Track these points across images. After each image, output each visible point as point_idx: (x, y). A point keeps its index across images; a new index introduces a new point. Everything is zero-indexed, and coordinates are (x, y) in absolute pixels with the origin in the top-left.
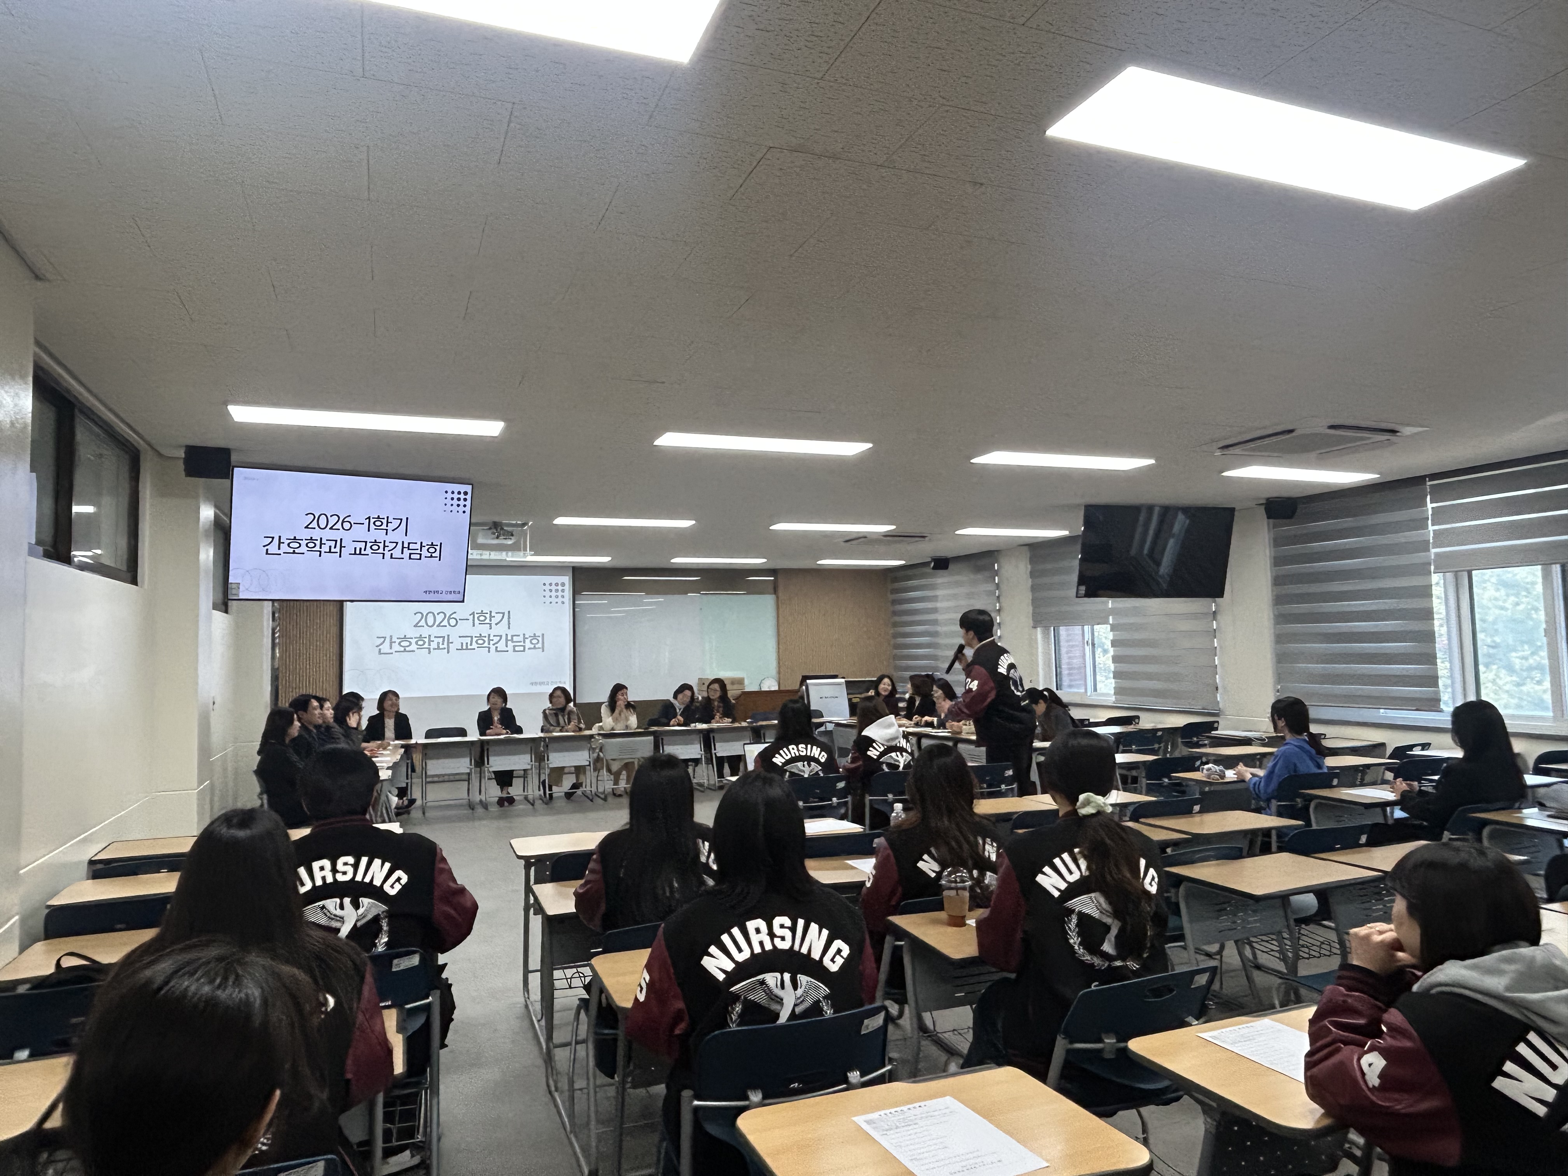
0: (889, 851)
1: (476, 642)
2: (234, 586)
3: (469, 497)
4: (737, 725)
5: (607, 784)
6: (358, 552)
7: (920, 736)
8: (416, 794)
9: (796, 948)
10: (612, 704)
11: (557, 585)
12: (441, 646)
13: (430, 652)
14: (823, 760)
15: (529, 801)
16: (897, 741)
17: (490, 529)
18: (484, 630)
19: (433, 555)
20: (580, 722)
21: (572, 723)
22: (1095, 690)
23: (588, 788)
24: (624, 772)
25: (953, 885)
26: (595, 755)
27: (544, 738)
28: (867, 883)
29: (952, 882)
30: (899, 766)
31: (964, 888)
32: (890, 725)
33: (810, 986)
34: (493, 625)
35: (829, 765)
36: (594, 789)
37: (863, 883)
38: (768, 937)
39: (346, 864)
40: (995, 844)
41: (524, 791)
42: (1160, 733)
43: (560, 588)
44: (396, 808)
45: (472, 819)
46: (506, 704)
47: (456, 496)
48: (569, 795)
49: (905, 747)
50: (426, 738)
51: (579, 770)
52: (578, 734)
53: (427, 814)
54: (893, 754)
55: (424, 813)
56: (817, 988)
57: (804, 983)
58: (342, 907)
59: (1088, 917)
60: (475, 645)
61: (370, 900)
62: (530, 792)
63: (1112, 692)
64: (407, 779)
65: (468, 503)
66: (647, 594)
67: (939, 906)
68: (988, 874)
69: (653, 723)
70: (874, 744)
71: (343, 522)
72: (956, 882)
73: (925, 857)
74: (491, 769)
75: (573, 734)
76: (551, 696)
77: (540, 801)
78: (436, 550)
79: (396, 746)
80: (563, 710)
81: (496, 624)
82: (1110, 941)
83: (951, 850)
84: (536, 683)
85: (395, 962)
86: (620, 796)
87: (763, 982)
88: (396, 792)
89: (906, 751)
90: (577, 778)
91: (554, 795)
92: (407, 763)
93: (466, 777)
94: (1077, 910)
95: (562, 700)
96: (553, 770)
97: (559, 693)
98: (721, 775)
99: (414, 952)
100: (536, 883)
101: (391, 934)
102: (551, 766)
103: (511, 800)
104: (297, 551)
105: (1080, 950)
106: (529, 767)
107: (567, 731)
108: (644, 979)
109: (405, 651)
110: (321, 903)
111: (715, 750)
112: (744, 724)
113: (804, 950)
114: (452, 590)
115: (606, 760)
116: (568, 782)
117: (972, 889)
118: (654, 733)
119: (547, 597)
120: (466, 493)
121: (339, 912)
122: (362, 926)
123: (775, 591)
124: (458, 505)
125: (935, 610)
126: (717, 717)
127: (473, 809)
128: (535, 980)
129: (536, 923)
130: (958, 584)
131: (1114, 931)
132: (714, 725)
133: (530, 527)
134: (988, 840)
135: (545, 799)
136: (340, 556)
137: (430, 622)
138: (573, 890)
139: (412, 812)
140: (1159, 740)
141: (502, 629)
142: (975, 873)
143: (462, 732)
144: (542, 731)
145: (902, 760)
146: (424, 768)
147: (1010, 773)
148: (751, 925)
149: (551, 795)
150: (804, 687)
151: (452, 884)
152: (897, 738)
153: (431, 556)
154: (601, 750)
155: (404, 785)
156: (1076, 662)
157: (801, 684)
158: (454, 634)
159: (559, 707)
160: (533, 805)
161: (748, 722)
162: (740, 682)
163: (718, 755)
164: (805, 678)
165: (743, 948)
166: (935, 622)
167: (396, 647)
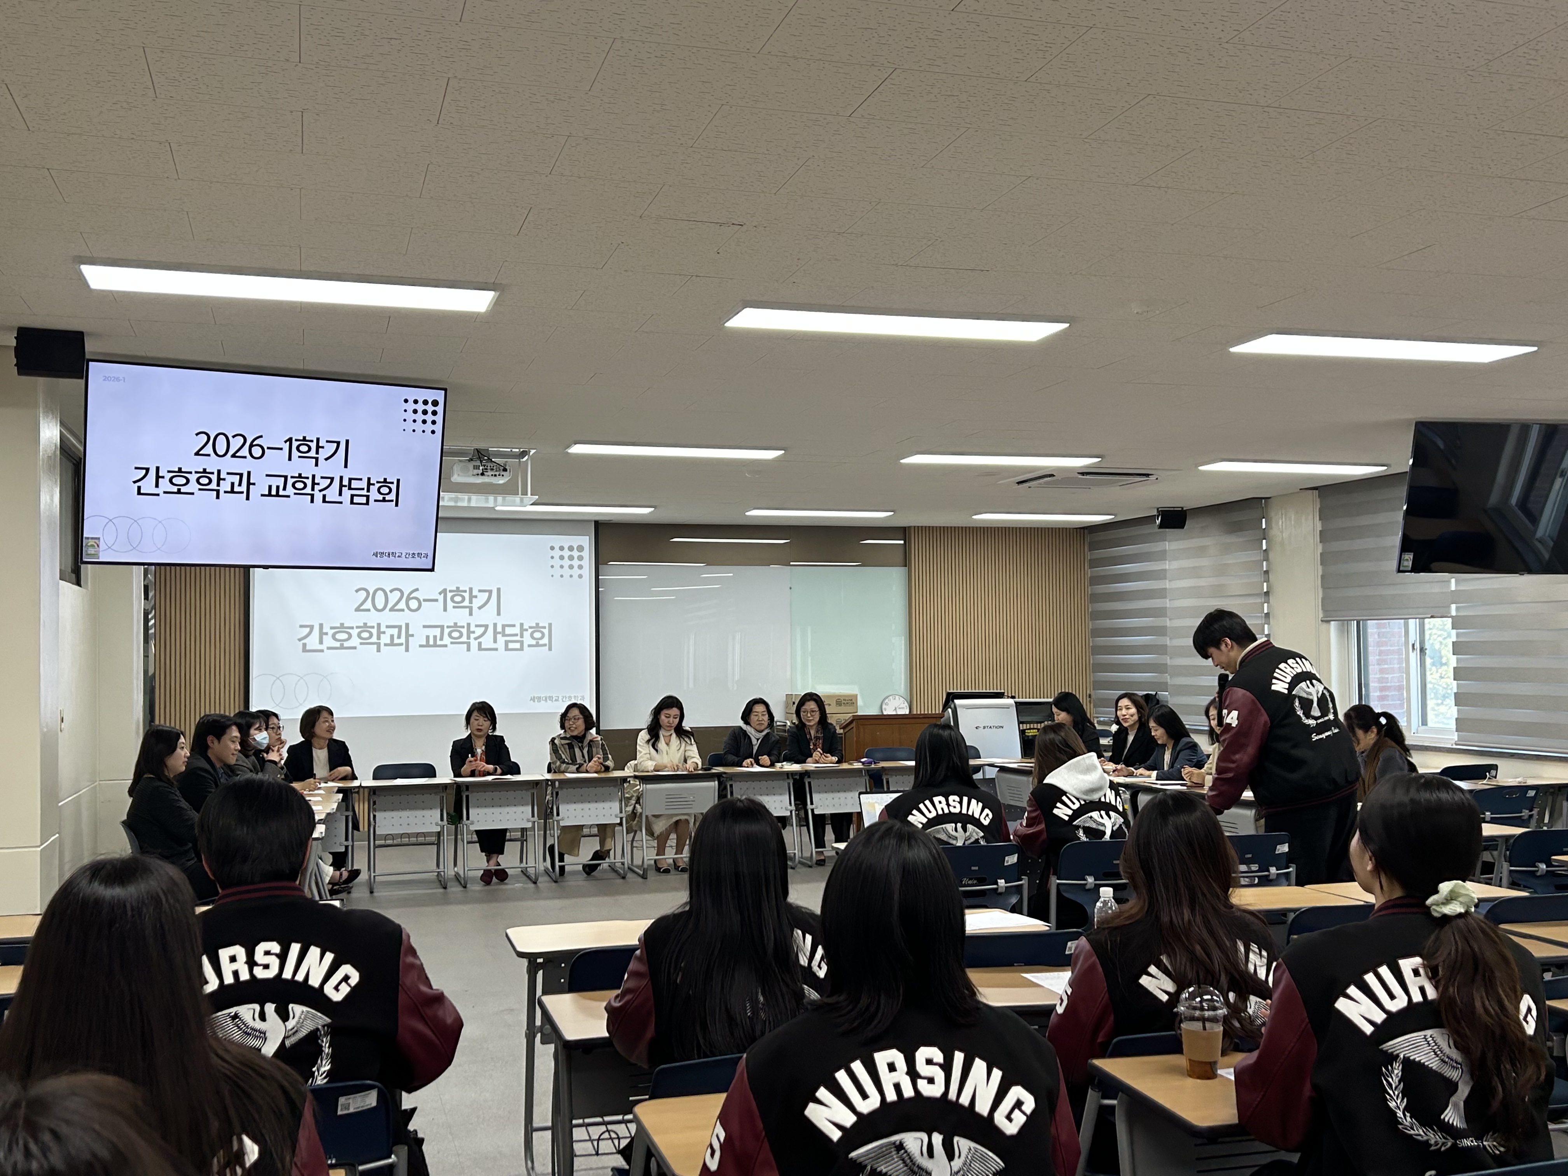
0: (1095, 958)
1: (450, 635)
2: (91, 542)
3: (440, 409)
4: (845, 766)
5: (646, 853)
6: (274, 492)
7: (1135, 790)
8: (359, 862)
9: (952, 1095)
10: (654, 730)
11: (571, 548)
12: (396, 641)
13: (379, 650)
14: (986, 822)
15: (528, 877)
16: (1102, 793)
17: (471, 460)
18: (460, 617)
19: (387, 498)
20: (606, 759)
21: (595, 759)
22: (1424, 722)
23: (619, 859)
24: (673, 836)
25: (1197, 1013)
26: (630, 809)
27: (553, 782)
28: (1058, 1008)
29: (1195, 1008)
30: (1104, 833)
31: (1214, 1020)
32: (1089, 769)
33: (973, 1157)
34: (475, 610)
35: (995, 830)
36: (627, 860)
37: (1052, 1008)
38: (908, 1078)
39: (267, 953)
40: (1264, 953)
41: (521, 861)
42: (1532, 793)
43: (576, 554)
44: (329, 883)
45: (445, 901)
46: (494, 729)
47: (420, 407)
48: (589, 869)
49: (1113, 803)
50: (375, 778)
51: (604, 831)
52: (603, 775)
53: (375, 894)
54: (1095, 815)
55: (372, 892)
56: (984, 1159)
57: (964, 1152)
58: (263, 1017)
59: (1420, 1065)
60: (447, 640)
61: (305, 1009)
62: (531, 863)
63: (1453, 726)
64: (347, 839)
65: (439, 418)
66: (709, 564)
67: (1174, 1046)
68: (1253, 999)
69: (717, 761)
70: (1064, 798)
71: (251, 446)
72: (1202, 1009)
73: (1152, 969)
74: (473, 828)
75: (595, 775)
76: (564, 716)
77: (547, 878)
78: (390, 490)
79: (329, 790)
80: (580, 739)
81: (480, 608)
82: (1456, 1106)
83: (1193, 958)
84: (539, 699)
85: (342, 1100)
86: (667, 871)
87: (900, 1147)
88: (330, 859)
89: (1115, 810)
90: (602, 843)
91: (567, 868)
92: (347, 817)
93: (433, 839)
94: (1402, 1056)
95: (581, 724)
96: (565, 829)
97: (575, 712)
98: (820, 843)
99: (370, 1088)
100: (545, 993)
101: (334, 1059)
102: (562, 824)
103: (502, 875)
104: (183, 489)
105: (1406, 1120)
106: (529, 825)
107: (587, 772)
108: (717, 1136)
109: (342, 647)
110: (233, 1010)
111: (812, 803)
112: (857, 765)
113: (965, 1100)
114: (416, 552)
115: (647, 817)
116: (588, 849)
117: (1226, 1020)
118: (719, 776)
119: (557, 567)
120: (435, 403)
121: (258, 1025)
122: (294, 1046)
123: (906, 563)
124: (424, 422)
125: (1161, 594)
126: (816, 755)
127: (445, 888)
128: (543, 1142)
129: (546, 1055)
130: (1201, 551)
131: (1464, 1091)
132: (810, 766)
133: (532, 458)
134: (1254, 947)
135: (553, 875)
136: (248, 498)
137: (380, 604)
138: (604, 1004)
139: (353, 890)
140: (1531, 804)
141: (488, 616)
142: (1232, 996)
143: (429, 771)
144: (549, 771)
145: (1109, 823)
146: (372, 823)
147: (1284, 848)
148: (882, 1058)
149: (562, 868)
150: (950, 710)
151: (424, 988)
152: (1099, 789)
153: (384, 500)
154: (638, 801)
155: (343, 849)
156: (1393, 678)
157: (946, 706)
158: (416, 621)
159: (575, 733)
160: (535, 883)
161: (863, 763)
162: (851, 701)
163: (816, 812)
164: (951, 697)
165: (869, 1093)
166: (1160, 612)
167: (328, 641)
